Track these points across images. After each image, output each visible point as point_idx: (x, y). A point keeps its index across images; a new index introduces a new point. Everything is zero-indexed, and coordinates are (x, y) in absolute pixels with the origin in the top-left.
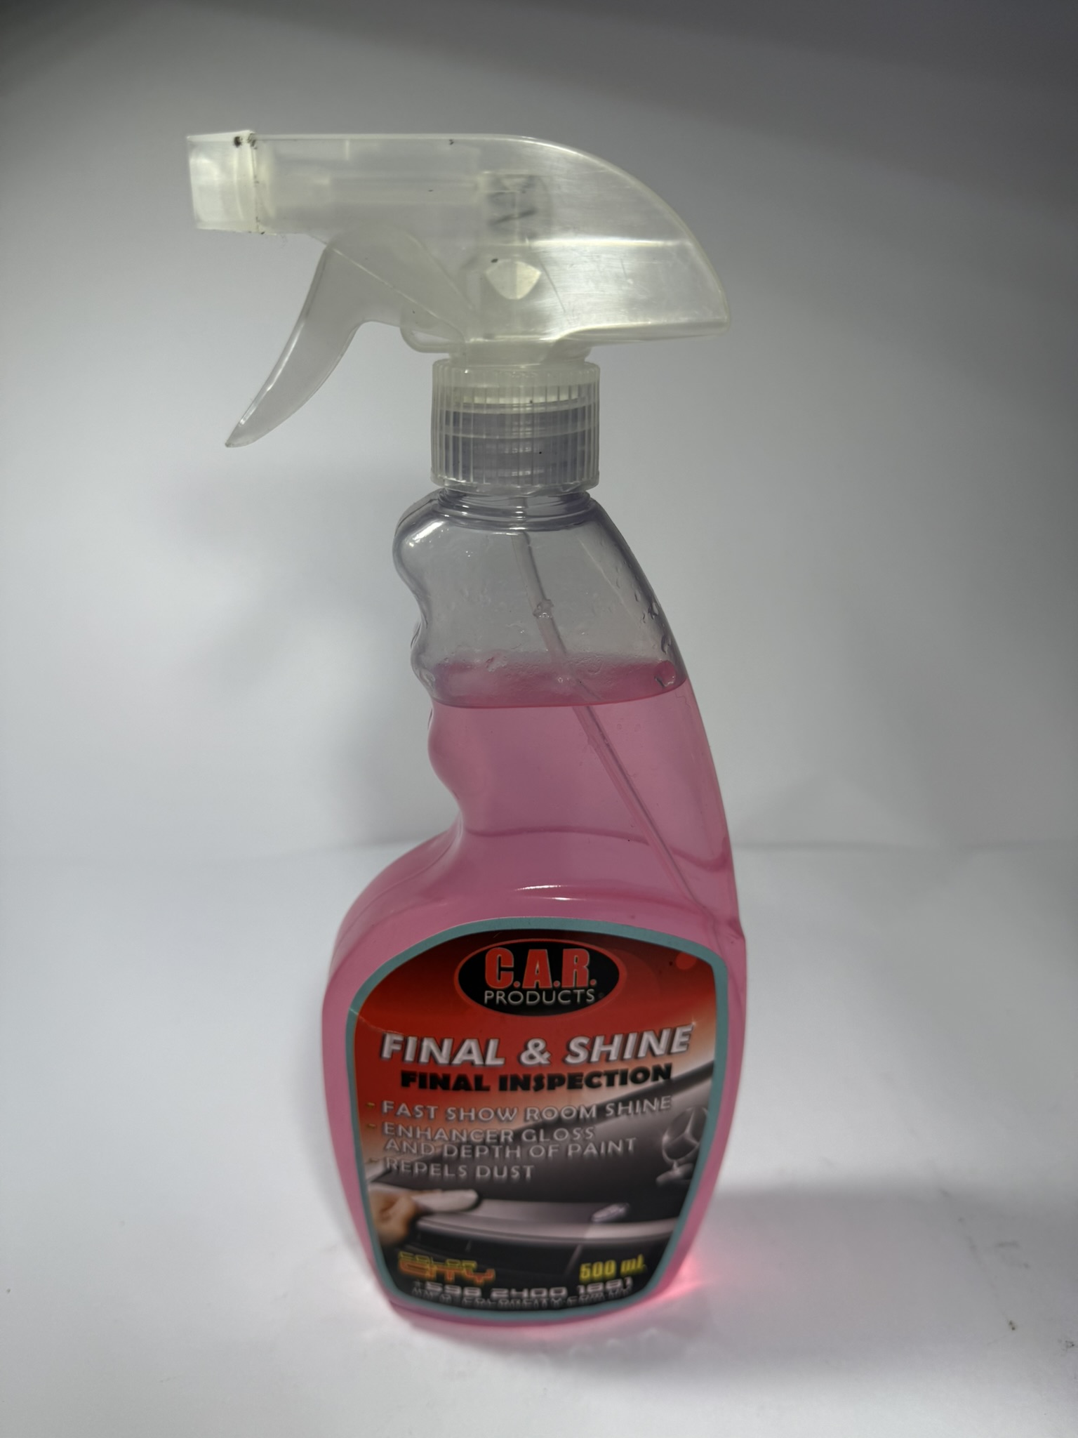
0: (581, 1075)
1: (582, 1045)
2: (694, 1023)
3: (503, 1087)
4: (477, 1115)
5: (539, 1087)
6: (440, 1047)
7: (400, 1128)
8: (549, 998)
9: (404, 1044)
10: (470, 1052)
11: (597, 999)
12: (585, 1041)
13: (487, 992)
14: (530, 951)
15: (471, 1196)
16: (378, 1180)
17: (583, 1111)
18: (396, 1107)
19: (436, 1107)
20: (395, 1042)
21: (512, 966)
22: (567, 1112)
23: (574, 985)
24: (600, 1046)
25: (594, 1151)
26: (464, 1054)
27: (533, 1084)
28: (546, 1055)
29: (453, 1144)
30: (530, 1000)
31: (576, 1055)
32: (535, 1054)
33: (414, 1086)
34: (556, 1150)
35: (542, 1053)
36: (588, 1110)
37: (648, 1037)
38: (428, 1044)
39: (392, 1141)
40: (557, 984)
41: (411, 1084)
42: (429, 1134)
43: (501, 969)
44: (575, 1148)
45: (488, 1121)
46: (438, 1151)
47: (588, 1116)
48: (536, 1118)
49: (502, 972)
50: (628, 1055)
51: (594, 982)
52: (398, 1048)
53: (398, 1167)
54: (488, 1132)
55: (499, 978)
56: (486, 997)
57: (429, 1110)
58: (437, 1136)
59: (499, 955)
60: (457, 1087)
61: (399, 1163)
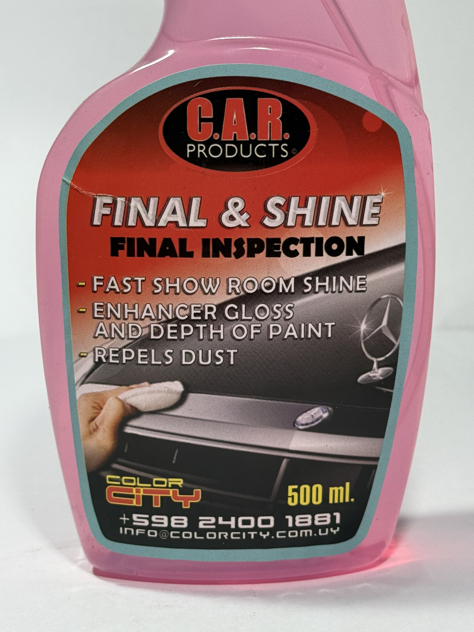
0: (278, 240)
1: (278, 205)
2: (383, 194)
3: (206, 254)
4: (181, 287)
5: (239, 255)
6: (147, 208)
7: (109, 306)
8: (246, 152)
9: (114, 206)
10: (174, 212)
11: (290, 156)
12: (281, 201)
13: (189, 145)
14: (227, 99)
15: (177, 387)
16: (87, 379)
17: (282, 282)
18: (105, 280)
19: (144, 279)
20: (105, 205)
21: (212, 117)
22: (268, 284)
23: (269, 139)
24: (295, 209)
25: (294, 334)
26: (168, 215)
27: (234, 249)
28: (246, 216)
29: (159, 323)
30: (228, 155)
31: (274, 217)
32: (235, 216)
33: (123, 253)
34: (259, 331)
35: (241, 213)
36: (287, 282)
37: (340, 202)
38: (136, 204)
39: (101, 324)
40: (253, 136)
41: (120, 251)
42: (136, 311)
43: (202, 120)
44: (276, 329)
45: (192, 294)
46: (146, 331)
47: (287, 290)
48: (238, 291)
49: (202, 123)
50: (321, 222)
51: (287, 136)
52: (107, 211)
53: (107, 358)
54: (193, 306)
55: (200, 131)
56: (189, 151)
57: (137, 281)
58: (145, 314)
59: (200, 105)
60: (162, 254)
61: (108, 351)
